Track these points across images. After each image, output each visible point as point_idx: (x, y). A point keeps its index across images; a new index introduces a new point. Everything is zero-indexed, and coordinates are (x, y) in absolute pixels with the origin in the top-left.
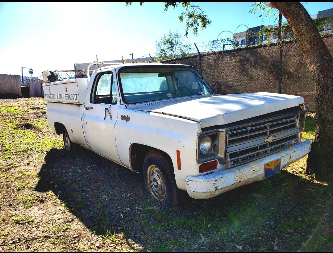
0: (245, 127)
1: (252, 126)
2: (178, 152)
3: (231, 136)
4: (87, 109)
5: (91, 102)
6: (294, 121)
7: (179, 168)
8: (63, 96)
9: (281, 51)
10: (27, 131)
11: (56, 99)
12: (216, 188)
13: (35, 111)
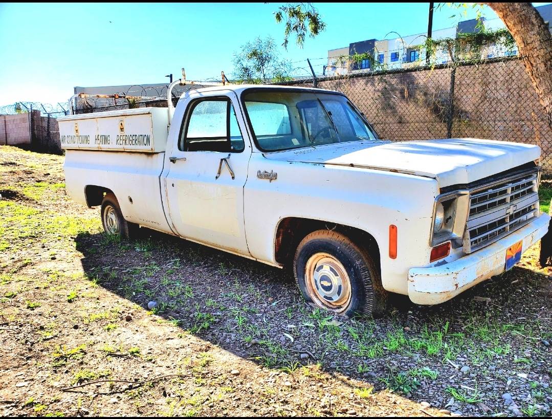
0: (486, 190)
1: (493, 188)
2: (393, 229)
3: (473, 202)
4: (173, 160)
5: (180, 149)
6: (530, 183)
7: (393, 255)
8: (113, 139)
9: (453, 78)
10: (12, 203)
11: (93, 145)
12: (456, 285)
13: (10, 168)
